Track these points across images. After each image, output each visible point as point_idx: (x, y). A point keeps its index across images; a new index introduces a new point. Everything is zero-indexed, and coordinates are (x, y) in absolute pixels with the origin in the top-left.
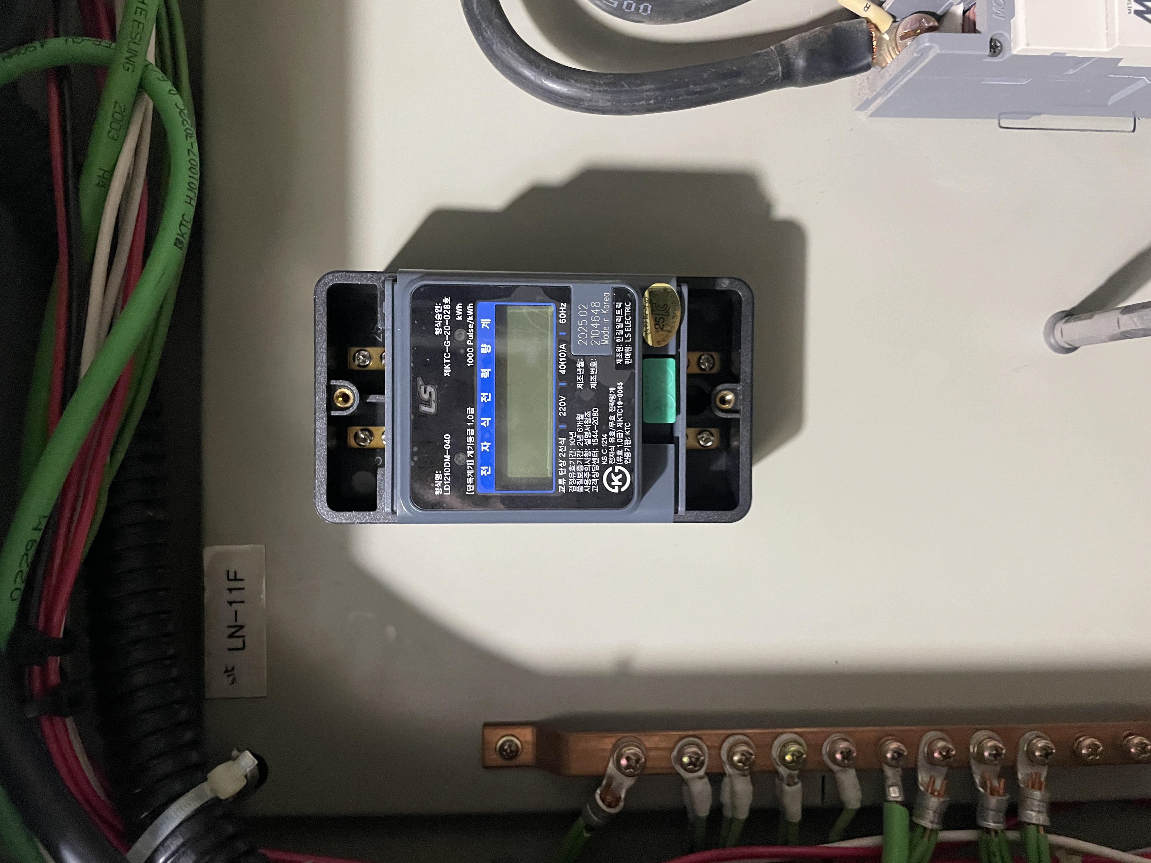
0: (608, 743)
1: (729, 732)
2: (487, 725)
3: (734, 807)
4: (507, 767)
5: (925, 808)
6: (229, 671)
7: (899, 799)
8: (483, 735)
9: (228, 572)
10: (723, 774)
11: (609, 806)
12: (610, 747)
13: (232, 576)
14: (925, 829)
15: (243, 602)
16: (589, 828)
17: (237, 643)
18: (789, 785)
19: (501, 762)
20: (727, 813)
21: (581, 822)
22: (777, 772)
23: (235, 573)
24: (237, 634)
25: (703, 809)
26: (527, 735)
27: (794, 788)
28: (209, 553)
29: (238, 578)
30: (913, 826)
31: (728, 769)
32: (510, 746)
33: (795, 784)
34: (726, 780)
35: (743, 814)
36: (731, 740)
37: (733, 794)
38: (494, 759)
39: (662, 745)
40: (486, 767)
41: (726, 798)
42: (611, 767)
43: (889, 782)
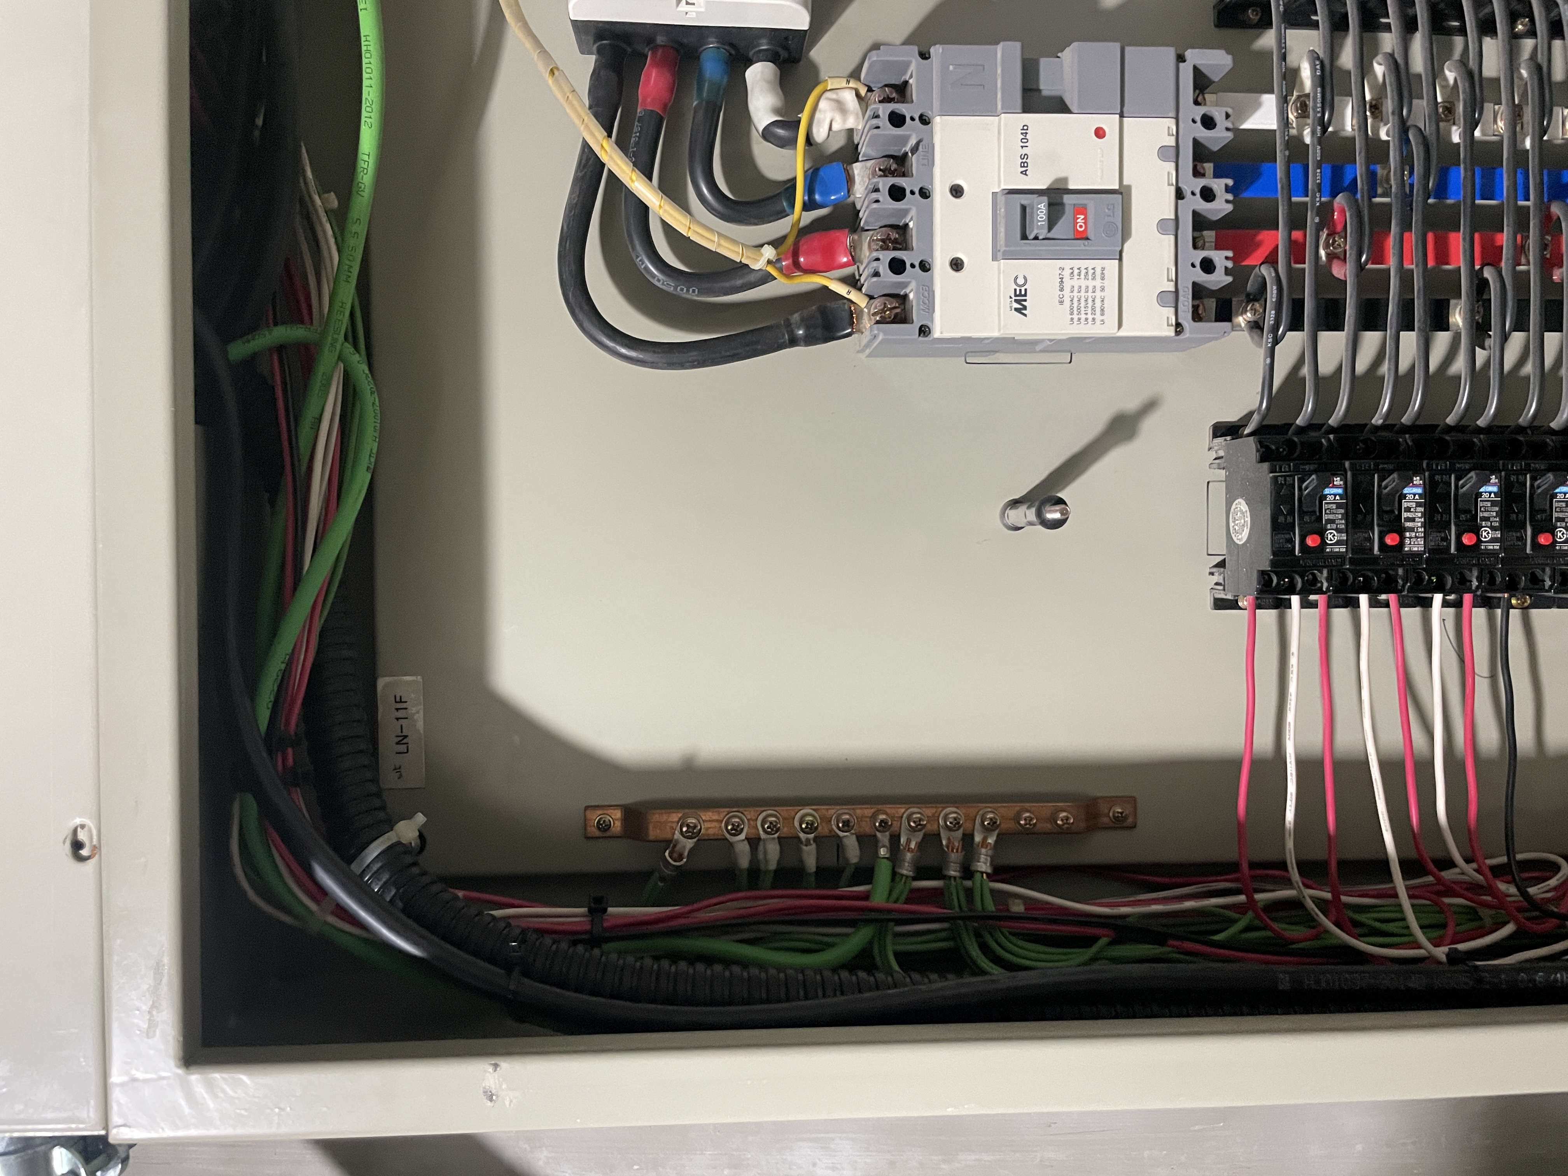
0: (675, 817)
1: (763, 809)
2: (587, 808)
3: (767, 861)
4: (602, 837)
5: (904, 861)
6: (398, 769)
7: (887, 856)
8: (585, 816)
9: (395, 696)
10: (759, 839)
11: (675, 861)
12: (676, 819)
13: (398, 699)
14: (902, 875)
15: (407, 718)
16: (662, 879)
17: (403, 748)
18: (806, 845)
19: (597, 833)
20: (763, 867)
21: (657, 875)
22: (799, 838)
23: (401, 697)
24: (403, 742)
25: (744, 862)
26: (618, 814)
27: (809, 847)
28: (381, 683)
29: (403, 700)
30: (894, 874)
31: (763, 835)
32: (604, 821)
33: (811, 845)
34: (761, 843)
35: (773, 866)
36: (764, 814)
37: (765, 852)
38: (593, 831)
39: (715, 817)
40: (588, 838)
41: (761, 856)
42: (677, 835)
43: (880, 845)
